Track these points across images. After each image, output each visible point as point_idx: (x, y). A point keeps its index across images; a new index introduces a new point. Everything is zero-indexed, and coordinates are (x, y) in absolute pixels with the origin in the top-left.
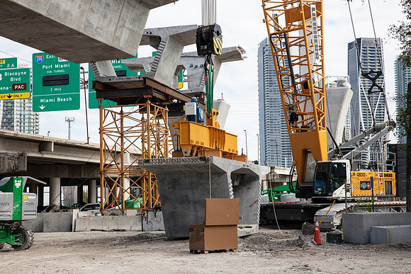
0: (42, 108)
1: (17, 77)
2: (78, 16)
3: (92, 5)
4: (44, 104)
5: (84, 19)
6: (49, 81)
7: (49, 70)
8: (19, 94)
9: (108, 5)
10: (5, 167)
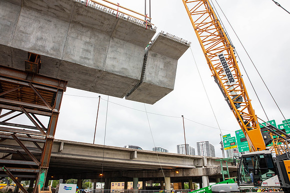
0: (242, 150)
1: (231, 140)
6: (242, 140)
7: (242, 136)
8: (233, 146)
10: (213, 172)
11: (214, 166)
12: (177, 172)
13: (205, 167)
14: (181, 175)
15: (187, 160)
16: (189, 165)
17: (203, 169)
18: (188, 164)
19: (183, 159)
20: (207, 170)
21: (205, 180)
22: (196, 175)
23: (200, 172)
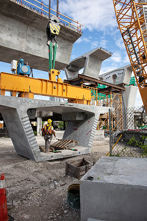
2: (18, 43)
3: (28, 39)
5: (24, 45)
9: (40, 39)
10: (44, 114)
20: (40, 113)
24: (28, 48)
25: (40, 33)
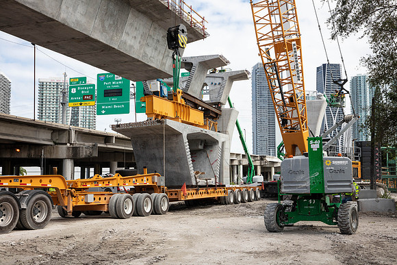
0: (103, 112)
1: (86, 90)
2: (139, 49)
3: (148, 41)
4: (104, 109)
6: (108, 93)
7: (108, 86)
8: (88, 102)
9: (159, 41)
10: (83, 154)
11: (87, 144)
12: (18, 150)
13: (71, 144)
14: (24, 155)
15: (42, 130)
16: (44, 140)
17: (68, 148)
18: (43, 138)
19: (36, 129)
20: (75, 150)
21: (69, 165)
22: (54, 157)
23: (62, 152)
24: (145, 55)
25: (161, 31)
